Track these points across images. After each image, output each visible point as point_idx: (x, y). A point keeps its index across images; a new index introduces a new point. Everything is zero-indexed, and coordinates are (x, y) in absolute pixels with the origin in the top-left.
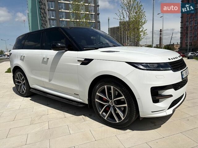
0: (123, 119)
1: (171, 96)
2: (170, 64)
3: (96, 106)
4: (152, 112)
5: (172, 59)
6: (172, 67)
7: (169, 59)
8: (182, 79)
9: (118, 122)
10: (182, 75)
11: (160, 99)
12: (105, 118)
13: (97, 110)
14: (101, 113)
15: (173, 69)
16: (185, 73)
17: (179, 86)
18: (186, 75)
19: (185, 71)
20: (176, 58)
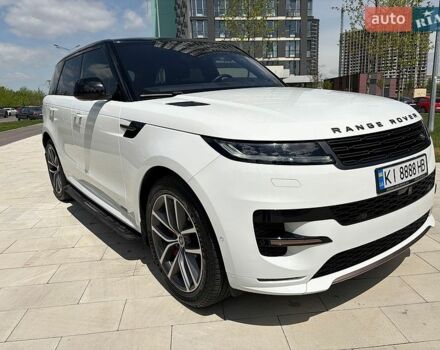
0: (196, 285)
1: (325, 240)
2: (332, 146)
3: (152, 244)
4: (260, 280)
5: (348, 129)
6: (336, 153)
7: (335, 130)
8: (378, 192)
9: (188, 291)
10: (378, 180)
11: (289, 248)
12: (169, 276)
13: (154, 252)
14: (161, 261)
15: (342, 160)
16: (398, 174)
17: (362, 212)
18: (405, 180)
19: (400, 166)
20: (371, 126)
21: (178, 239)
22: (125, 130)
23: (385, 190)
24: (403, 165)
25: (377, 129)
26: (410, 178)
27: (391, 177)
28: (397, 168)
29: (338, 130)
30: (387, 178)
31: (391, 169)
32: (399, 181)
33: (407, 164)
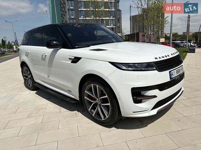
0: (107, 117)
1: (155, 97)
3: (85, 104)
4: (133, 112)
5: (160, 58)
7: (156, 58)
8: (170, 79)
9: (103, 119)
14: (89, 110)
16: (176, 72)
17: (166, 86)
18: (178, 74)
19: (176, 70)
20: (166, 57)
21: (97, 101)
22: (72, 60)
23: (172, 78)
24: (177, 70)
25: (168, 58)
26: (179, 74)
27: (174, 74)
28: (175, 70)
29: (157, 58)
30: (173, 74)
31: (174, 71)
32: (176, 75)
33: (178, 69)
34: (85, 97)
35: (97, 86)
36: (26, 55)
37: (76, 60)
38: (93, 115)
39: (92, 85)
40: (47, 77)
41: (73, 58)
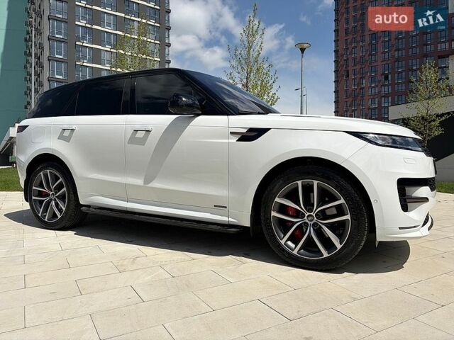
0: (339, 246)
1: (426, 200)
3: (271, 228)
4: (400, 228)
9: (326, 254)
13: (274, 235)
14: (283, 242)
21: (306, 218)
22: (240, 136)
34: (274, 214)
35: (315, 183)
36: (61, 137)
37: (254, 134)
38: (295, 252)
39: (300, 183)
40: (140, 182)
41: (245, 131)
